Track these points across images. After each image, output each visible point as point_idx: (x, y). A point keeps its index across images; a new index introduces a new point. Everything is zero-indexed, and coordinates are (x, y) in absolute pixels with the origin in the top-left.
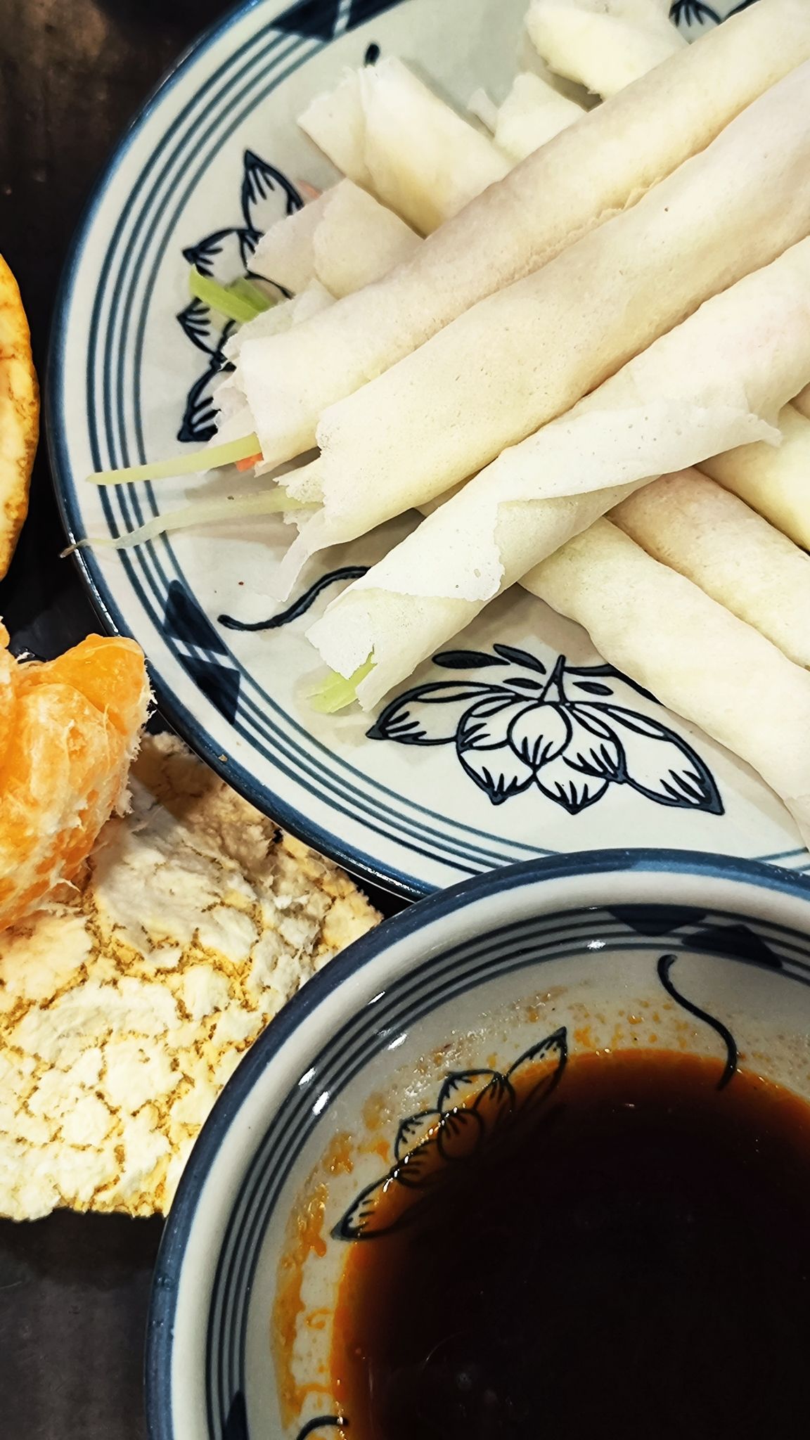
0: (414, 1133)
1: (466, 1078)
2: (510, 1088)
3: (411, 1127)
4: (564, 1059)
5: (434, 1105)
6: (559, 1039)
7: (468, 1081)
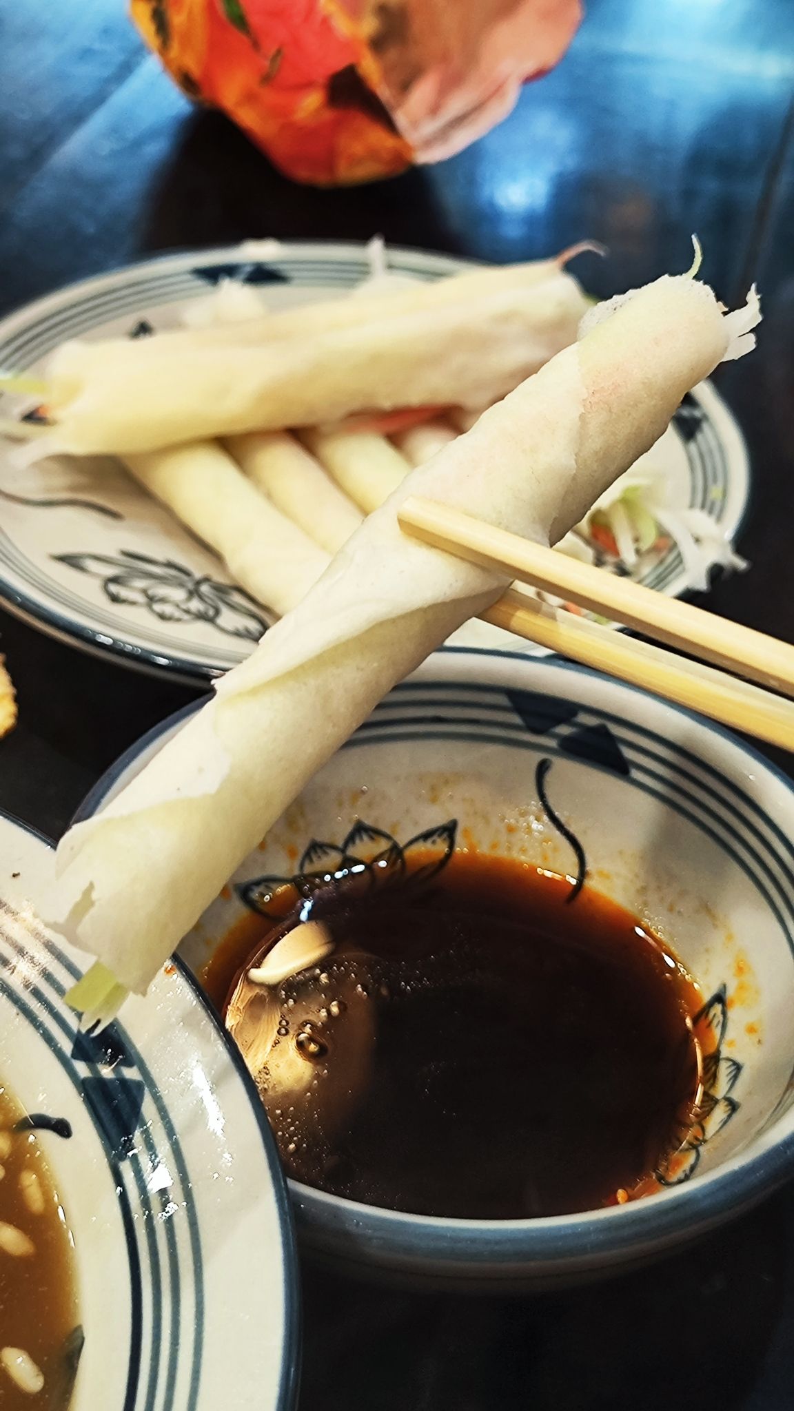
0: (319, 857)
1: (371, 834)
2: (404, 862)
3: (319, 851)
4: (449, 856)
5: (340, 844)
6: (449, 830)
7: (372, 838)
